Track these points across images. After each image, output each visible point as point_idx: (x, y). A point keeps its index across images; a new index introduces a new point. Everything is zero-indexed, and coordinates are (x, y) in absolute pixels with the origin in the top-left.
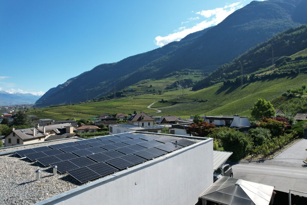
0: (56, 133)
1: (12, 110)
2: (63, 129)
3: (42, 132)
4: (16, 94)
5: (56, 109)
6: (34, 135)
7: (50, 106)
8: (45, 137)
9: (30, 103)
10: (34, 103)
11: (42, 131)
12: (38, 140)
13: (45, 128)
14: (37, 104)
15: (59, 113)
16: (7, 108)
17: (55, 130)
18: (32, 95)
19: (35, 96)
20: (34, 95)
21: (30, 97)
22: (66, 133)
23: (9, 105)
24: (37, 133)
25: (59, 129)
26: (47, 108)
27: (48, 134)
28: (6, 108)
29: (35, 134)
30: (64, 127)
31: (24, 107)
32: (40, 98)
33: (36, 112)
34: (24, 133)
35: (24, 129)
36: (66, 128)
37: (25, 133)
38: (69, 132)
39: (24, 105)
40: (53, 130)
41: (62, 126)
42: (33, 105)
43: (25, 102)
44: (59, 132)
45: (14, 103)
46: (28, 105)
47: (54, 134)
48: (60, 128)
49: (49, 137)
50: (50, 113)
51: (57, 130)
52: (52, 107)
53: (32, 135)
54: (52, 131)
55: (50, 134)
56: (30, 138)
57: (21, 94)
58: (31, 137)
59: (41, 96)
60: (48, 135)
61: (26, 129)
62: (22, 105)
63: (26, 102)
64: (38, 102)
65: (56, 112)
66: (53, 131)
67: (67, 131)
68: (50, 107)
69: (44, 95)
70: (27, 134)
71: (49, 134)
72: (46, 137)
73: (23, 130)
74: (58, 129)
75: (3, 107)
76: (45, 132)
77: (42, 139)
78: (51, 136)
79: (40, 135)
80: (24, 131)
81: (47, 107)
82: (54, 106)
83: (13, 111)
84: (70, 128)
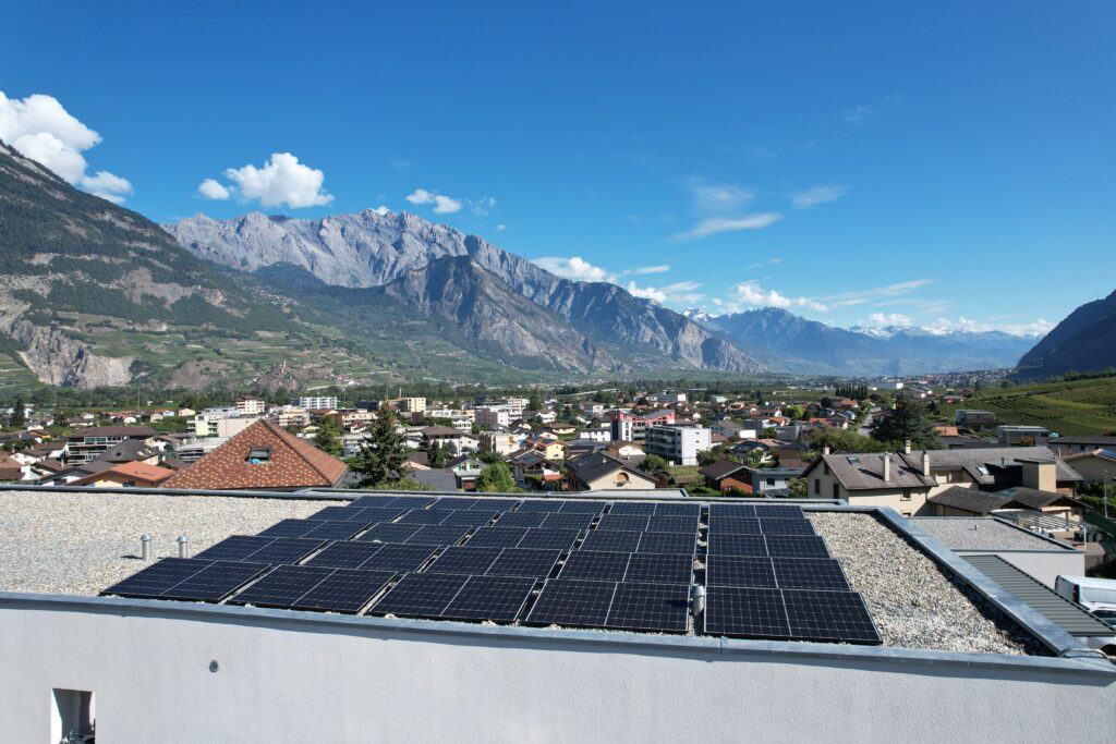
0: (975, 481)
1: (926, 391)
2: (1010, 468)
3: (918, 472)
4: (953, 335)
5: (1085, 389)
6: (887, 478)
7: (1067, 375)
8: (926, 489)
9: (1000, 365)
10: (1011, 364)
11: (920, 469)
12: (898, 497)
13: (930, 457)
14: (1024, 367)
15: (1092, 406)
16: (924, 383)
17: (972, 470)
18: (1006, 334)
19: (1016, 340)
20: (1016, 337)
21: (999, 342)
22: (1020, 484)
23: (933, 371)
24: (901, 473)
25: (992, 469)
26: (1053, 382)
27: (941, 479)
28: (921, 382)
29: (891, 476)
30: (1015, 460)
31: (974, 379)
32: (1036, 344)
33: (999, 398)
34: (856, 466)
35: (856, 455)
36: (1021, 467)
37: (859, 466)
38: (1036, 486)
39: (978, 373)
40: (964, 469)
41: (1008, 456)
42: (1007, 371)
43: (982, 360)
44: (989, 479)
45: (948, 366)
46: (989, 373)
47: (967, 485)
48: (998, 463)
49: (946, 493)
50: (1055, 402)
51: (984, 470)
52: (1074, 379)
53: (881, 477)
54: (960, 473)
55: (952, 482)
56: (871, 486)
57: (969, 334)
58: (874, 483)
59: (1041, 338)
60: (943, 484)
61: (865, 455)
62: (971, 373)
63: (983, 363)
64: (1026, 359)
65: (1084, 401)
66: (965, 474)
67: (1025, 477)
68: (1066, 380)
69: (1052, 334)
70: (865, 472)
71: (948, 482)
72: (933, 493)
73: (852, 457)
74: (988, 467)
75: (912, 379)
76: (927, 471)
77: (914, 496)
78: (952, 489)
79: (909, 480)
80: (857, 461)
81: (1053, 379)
82: (1085, 377)
83: (930, 392)
84: (1038, 468)
